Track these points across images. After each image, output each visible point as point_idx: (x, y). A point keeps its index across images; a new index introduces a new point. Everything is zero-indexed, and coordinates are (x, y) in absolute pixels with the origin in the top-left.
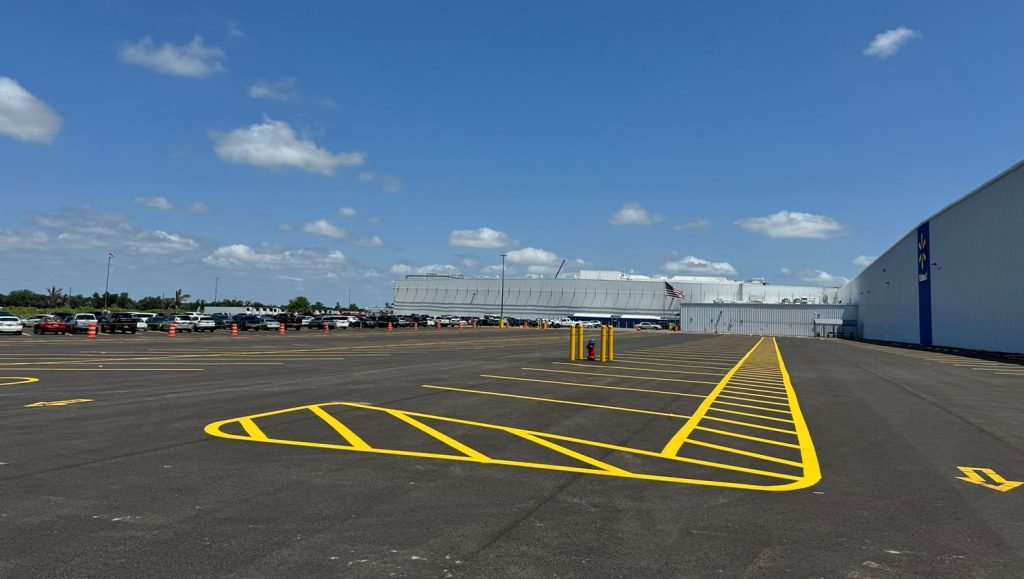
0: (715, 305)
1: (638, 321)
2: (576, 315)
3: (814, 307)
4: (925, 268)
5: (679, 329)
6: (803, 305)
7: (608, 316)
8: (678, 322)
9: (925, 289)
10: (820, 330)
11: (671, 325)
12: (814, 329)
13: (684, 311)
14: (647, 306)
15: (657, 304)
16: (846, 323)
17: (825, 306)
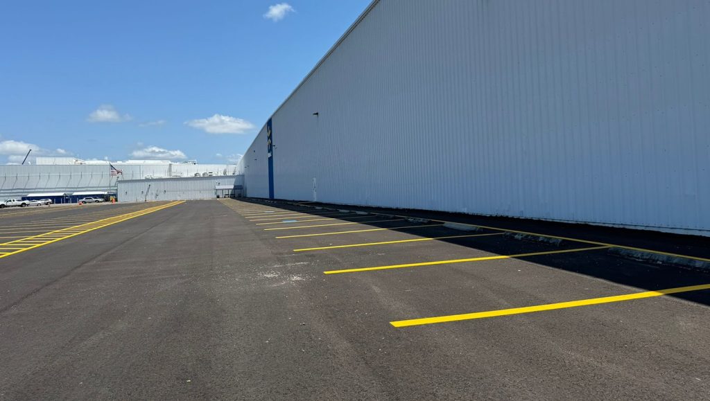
1: (81, 197)
2: (30, 195)
4: (270, 150)
5: (116, 200)
7: (61, 194)
8: (115, 195)
9: (271, 159)
10: (219, 193)
11: (111, 198)
12: (216, 193)
13: (121, 186)
16: (236, 188)
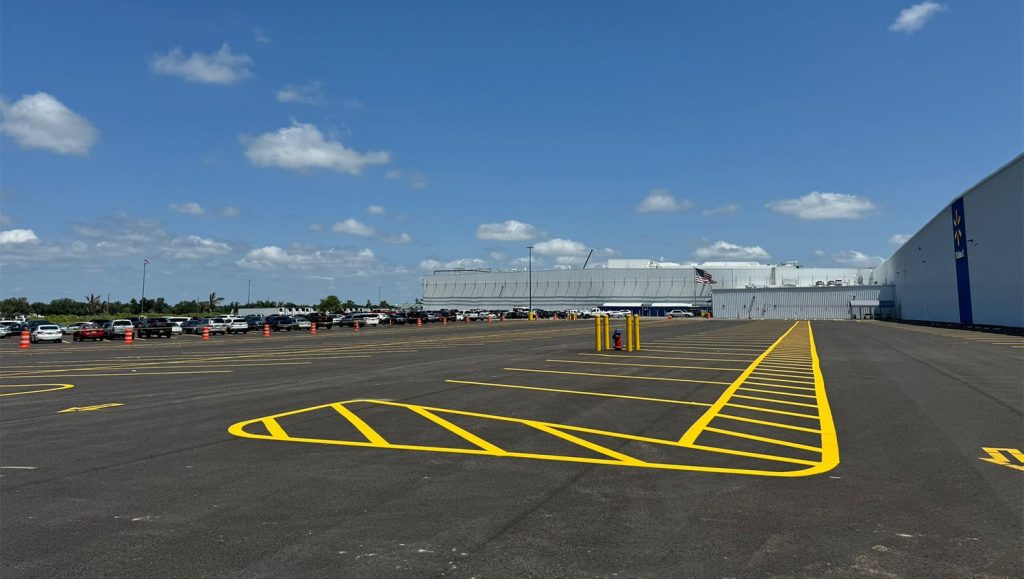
0: (748, 290)
1: (669, 309)
2: (606, 305)
3: (849, 288)
4: (961, 244)
5: (712, 316)
6: (837, 287)
7: (639, 305)
8: (710, 309)
9: (962, 266)
10: (856, 312)
11: (703, 313)
12: (850, 312)
13: (716, 298)
14: (677, 293)
15: (688, 291)
16: (883, 304)
17: (860, 287)
